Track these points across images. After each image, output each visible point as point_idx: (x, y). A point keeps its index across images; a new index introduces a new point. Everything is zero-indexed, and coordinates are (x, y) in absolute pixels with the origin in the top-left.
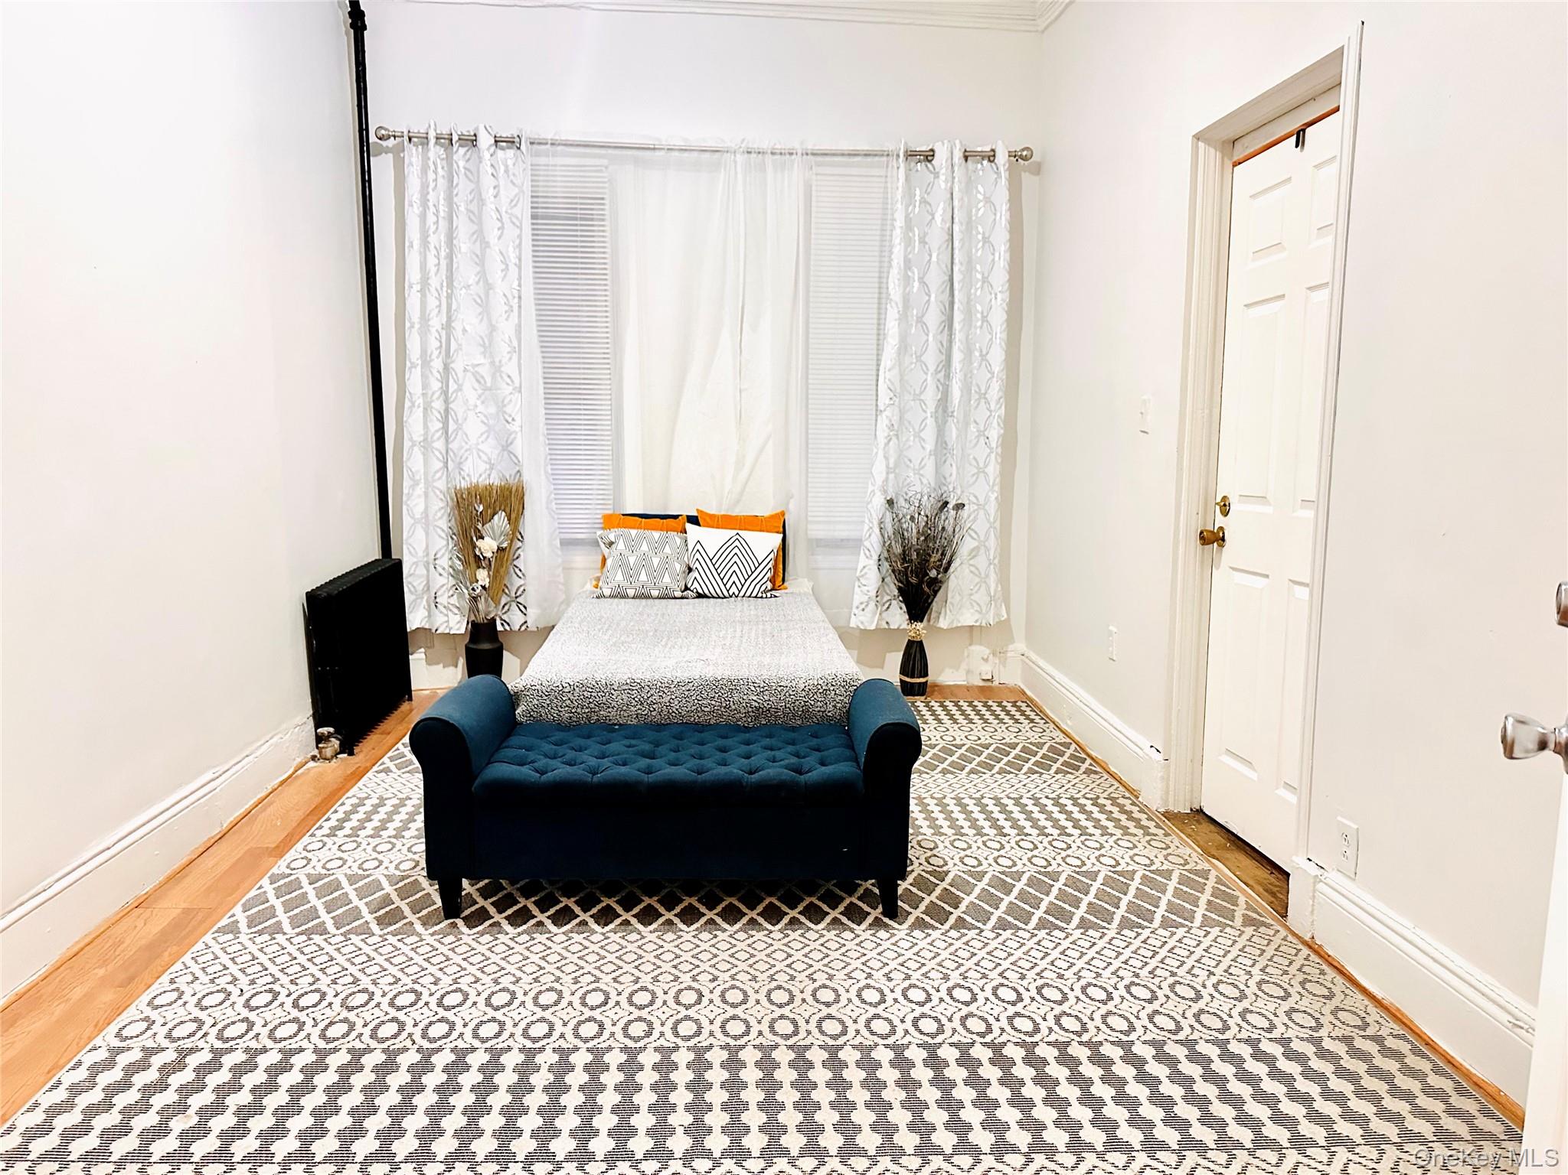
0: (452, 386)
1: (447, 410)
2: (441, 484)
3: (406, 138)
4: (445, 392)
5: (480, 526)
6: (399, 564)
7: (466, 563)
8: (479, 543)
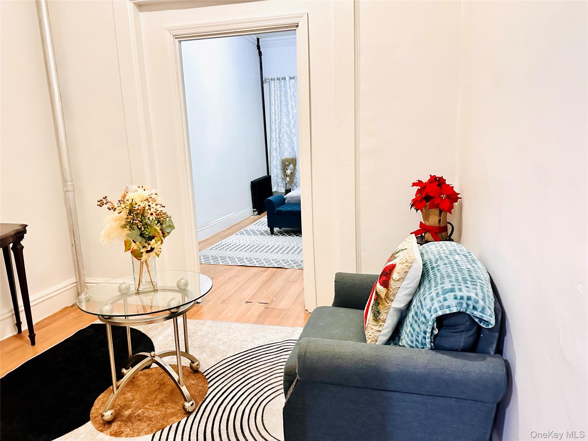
0: (281, 136)
1: (280, 141)
2: (279, 158)
3: (271, 80)
5: (287, 167)
6: (270, 177)
7: (284, 176)
8: (287, 171)
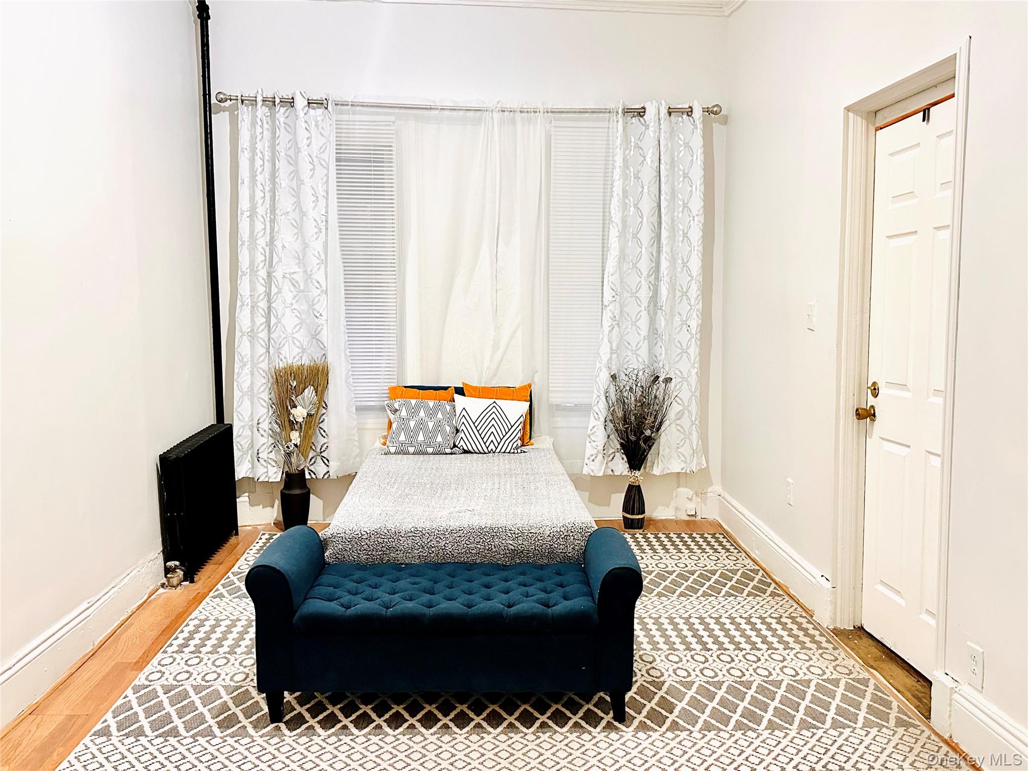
0: (274, 290)
1: (269, 308)
2: (264, 366)
3: (240, 101)
4: (268, 295)
5: (293, 398)
6: (230, 428)
7: (282, 426)
8: (293, 411)
